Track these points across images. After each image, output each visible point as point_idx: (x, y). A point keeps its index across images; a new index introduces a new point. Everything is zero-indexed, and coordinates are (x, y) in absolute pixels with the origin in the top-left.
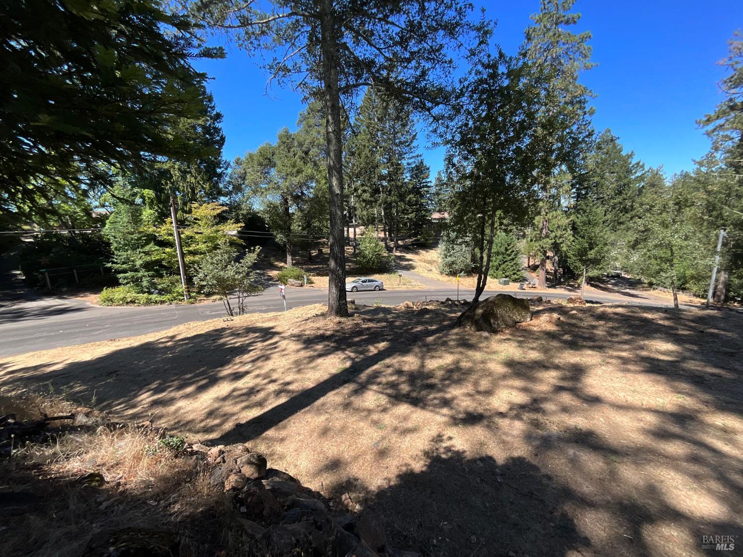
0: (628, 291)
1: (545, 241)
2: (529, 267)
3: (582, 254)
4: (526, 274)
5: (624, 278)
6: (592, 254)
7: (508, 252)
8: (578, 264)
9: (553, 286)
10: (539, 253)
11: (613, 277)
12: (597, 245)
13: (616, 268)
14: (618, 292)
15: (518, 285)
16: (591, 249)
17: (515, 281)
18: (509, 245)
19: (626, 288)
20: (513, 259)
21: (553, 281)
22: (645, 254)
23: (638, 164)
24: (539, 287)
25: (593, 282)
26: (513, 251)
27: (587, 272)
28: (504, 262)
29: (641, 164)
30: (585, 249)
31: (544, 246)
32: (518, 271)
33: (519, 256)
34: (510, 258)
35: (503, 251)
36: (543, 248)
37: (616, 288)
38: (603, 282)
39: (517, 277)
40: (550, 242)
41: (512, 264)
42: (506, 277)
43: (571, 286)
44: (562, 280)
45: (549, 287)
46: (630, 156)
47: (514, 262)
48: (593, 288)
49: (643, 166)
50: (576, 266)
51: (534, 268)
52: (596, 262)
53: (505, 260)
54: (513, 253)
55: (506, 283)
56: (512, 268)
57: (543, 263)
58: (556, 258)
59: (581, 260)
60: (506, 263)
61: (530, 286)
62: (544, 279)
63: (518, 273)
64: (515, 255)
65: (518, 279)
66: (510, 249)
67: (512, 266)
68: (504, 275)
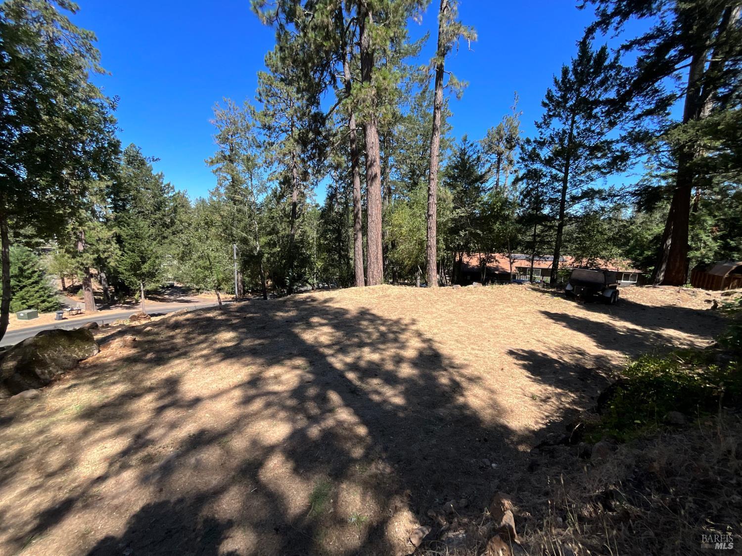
0: (182, 298)
1: (85, 255)
2: (65, 289)
3: (135, 268)
4: (63, 299)
5: (176, 288)
6: (145, 268)
7: (25, 274)
8: (134, 279)
9: (107, 307)
10: (79, 272)
11: (168, 287)
12: (149, 258)
13: (169, 279)
14: (174, 301)
15: (54, 315)
16: (144, 262)
17: (47, 310)
18: (24, 264)
19: (180, 296)
20: (37, 282)
21: (104, 302)
23: (169, 185)
24: (88, 312)
25: (152, 295)
26: (34, 272)
27: (144, 286)
28: (21, 288)
29: (171, 185)
30: (138, 263)
31: (85, 262)
32: (49, 296)
33: (47, 277)
34: (32, 280)
36: (82, 264)
37: (172, 298)
38: (160, 294)
39: (51, 304)
40: (92, 257)
41: (36, 289)
42: (30, 307)
43: (128, 303)
44: (116, 298)
45: (101, 309)
46: (161, 176)
47: (40, 286)
48: (152, 302)
49: (173, 188)
50: (131, 281)
51: (74, 290)
52: (151, 275)
53: (21, 284)
54: (36, 275)
55: (30, 316)
56: (38, 295)
57: (86, 283)
58: (103, 275)
59: (135, 275)
60: (26, 289)
61: (74, 312)
62: (92, 302)
63: (50, 299)
64: (39, 276)
65: (52, 307)
66: (28, 269)
67: (37, 291)
68: (25, 306)
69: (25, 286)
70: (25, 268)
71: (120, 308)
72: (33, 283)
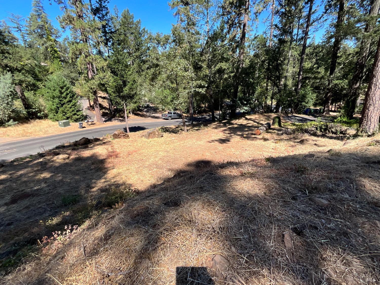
0: (154, 115)
1: (92, 82)
2: (91, 106)
3: (119, 91)
4: (86, 113)
5: (150, 107)
6: (126, 90)
7: (64, 95)
8: (119, 100)
9: (110, 120)
11: (145, 107)
12: (129, 82)
13: (146, 101)
14: (149, 116)
15: (78, 124)
16: (125, 85)
17: (76, 120)
18: (62, 88)
19: (153, 113)
20: (70, 101)
21: (109, 115)
22: (162, 85)
23: (144, 29)
24: (98, 123)
26: (68, 94)
28: (62, 105)
29: (146, 30)
30: (121, 85)
31: (92, 87)
34: (67, 100)
35: (58, 94)
36: (91, 89)
37: (148, 114)
38: (141, 111)
39: (79, 117)
40: (96, 82)
41: (70, 106)
42: (67, 118)
43: (122, 117)
45: (105, 121)
46: (139, 23)
47: (72, 103)
48: (136, 117)
50: (117, 102)
52: (130, 97)
53: (62, 103)
55: (66, 124)
56: (71, 110)
57: (96, 102)
59: (119, 96)
60: (64, 106)
61: (90, 123)
62: (101, 114)
63: (78, 113)
64: (70, 97)
65: (80, 118)
66: (64, 92)
67: (71, 108)
68: (65, 117)
69: (64, 104)
70: (63, 91)
71: (117, 121)
72: (68, 102)
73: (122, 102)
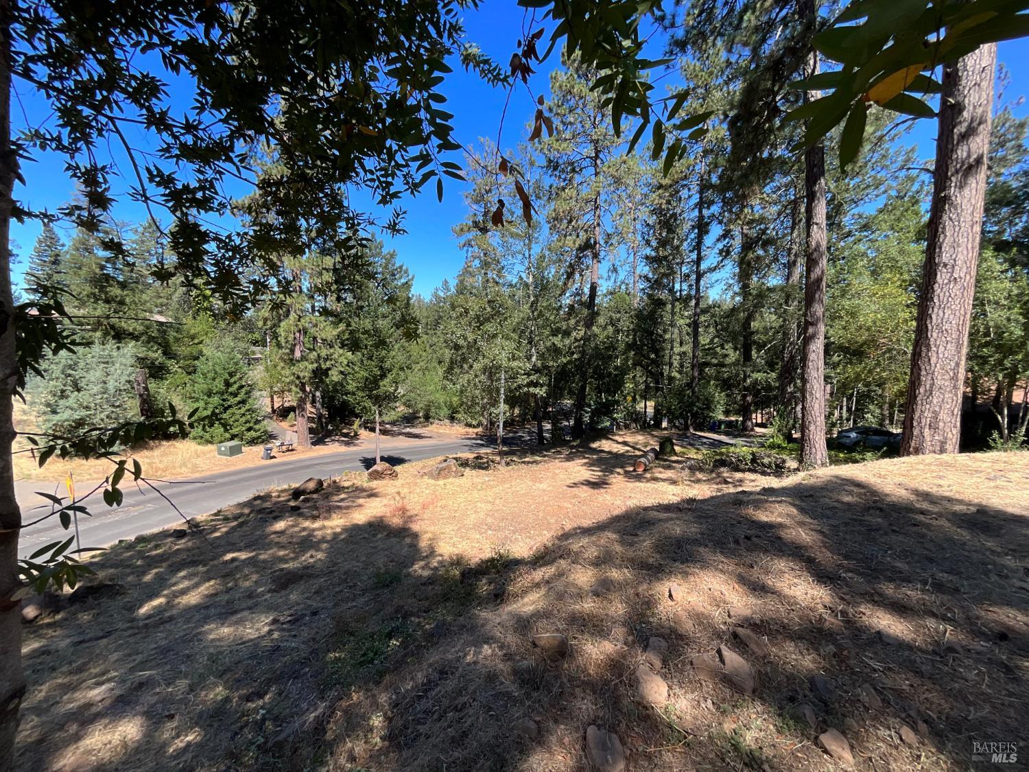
0: (408, 430)
1: (302, 365)
2: (274, 411)
3: (371, 384)
4: (272, 426)
7: (231, 389)
8: (368, 403)
9: (321, 441)
10: (293, 388)
14: (401, 434)
15: (259, 449)
16: (383, 376)
17: (253, 442)
18: (231, 375)
20: (243, 402)
21: (320, 435)
23: (401, 267)
24: (300, 448)
26: (242, 387)
28: (226, 409)
29: (404, 268)
30: (375, 377)
31: (301, 375)
32: (257, 422)
33: (256, 394)
34: (238, 399)
35: (222, 387)
36: (298, 377)
39: (256, 435)
40: (311, 367)
41: (243, 411)
42: (233, 437)
43: (346, 435)
44: (330, 427)
45: (315, 444)
46: (392, 256)
47: (247, 407)
49: (406, 272)
50: (365, 407)
51: (284, 413)
53: (226, 404)
54: (243, 390)
55: (235, 451)
56: (243, 419)
57: (301, 406)
58: (318, 394)
59: (370, 397)
60: (230, 411)
61: (284, 448)
62: (307, 432)
63: (257, 427)
64: (246, 394)
65: (259, 437)
66: (235, 382)
67: (244, 415)
68: (227, 435)
69: (230, 407)
70: (232, 380)
71: (337, 444)
72: (239, 403)
73: (373, 408)
